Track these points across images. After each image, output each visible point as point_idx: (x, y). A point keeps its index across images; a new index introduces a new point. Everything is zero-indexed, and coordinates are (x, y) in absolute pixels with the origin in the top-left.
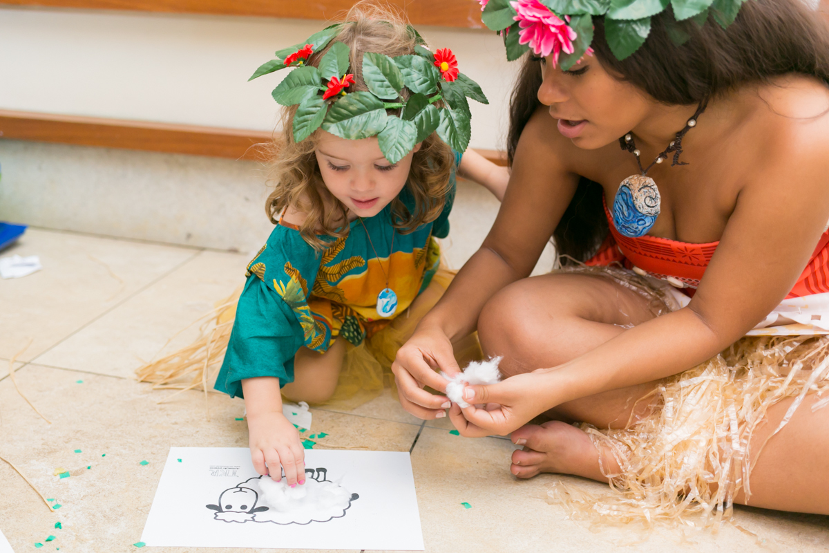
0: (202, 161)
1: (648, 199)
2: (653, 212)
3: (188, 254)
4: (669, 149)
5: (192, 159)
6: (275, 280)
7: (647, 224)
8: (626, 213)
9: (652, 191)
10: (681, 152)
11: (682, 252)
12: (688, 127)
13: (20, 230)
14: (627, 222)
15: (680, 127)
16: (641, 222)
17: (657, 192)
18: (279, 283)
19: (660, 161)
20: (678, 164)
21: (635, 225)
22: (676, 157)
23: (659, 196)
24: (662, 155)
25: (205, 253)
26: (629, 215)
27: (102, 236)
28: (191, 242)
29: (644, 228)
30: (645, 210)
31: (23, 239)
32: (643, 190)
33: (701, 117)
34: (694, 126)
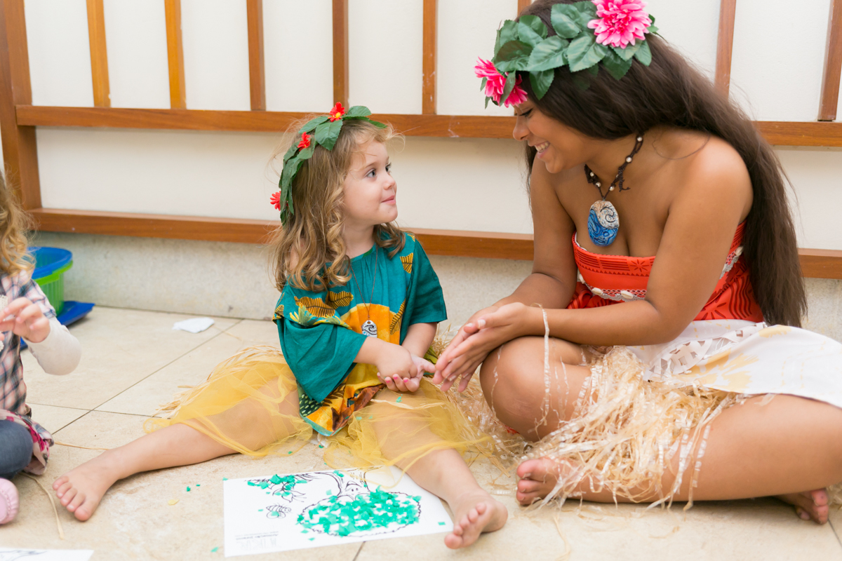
0: (241, 246)
1: (608, 216)
2: (613, 226)
3: (230, 323)
4: (616, 181)
5: (233, 245)
6: (291, 314)
7: (611, 235)
8: (595, 229)
9: (610, 210)
10: (623, 181)
11: (635, 265)
12: (626, 163)
13: (89, 307)
14: (597, 235)
15: (621, 162)
16: (606, 234)
17: (615, 211)
18: (293, 314)
19: (612, 189)
20: (623, 189)
21: (602, 237)
22: (621, 185)
23: (616, 214)
24: (613, 185)
25: (244, 322)
26: (597, 229)
27: (158, 311)
28: (232, 314)
29: (609, 238)
30: (606, 225)
31: (90, 315)
32: (603, 211)
33: (635, 156)
34: (630, 162)
